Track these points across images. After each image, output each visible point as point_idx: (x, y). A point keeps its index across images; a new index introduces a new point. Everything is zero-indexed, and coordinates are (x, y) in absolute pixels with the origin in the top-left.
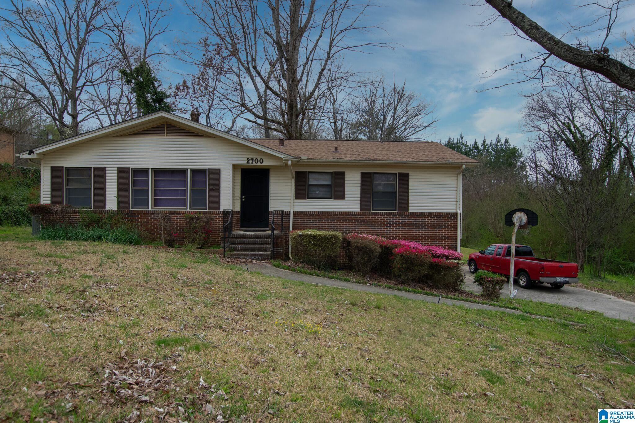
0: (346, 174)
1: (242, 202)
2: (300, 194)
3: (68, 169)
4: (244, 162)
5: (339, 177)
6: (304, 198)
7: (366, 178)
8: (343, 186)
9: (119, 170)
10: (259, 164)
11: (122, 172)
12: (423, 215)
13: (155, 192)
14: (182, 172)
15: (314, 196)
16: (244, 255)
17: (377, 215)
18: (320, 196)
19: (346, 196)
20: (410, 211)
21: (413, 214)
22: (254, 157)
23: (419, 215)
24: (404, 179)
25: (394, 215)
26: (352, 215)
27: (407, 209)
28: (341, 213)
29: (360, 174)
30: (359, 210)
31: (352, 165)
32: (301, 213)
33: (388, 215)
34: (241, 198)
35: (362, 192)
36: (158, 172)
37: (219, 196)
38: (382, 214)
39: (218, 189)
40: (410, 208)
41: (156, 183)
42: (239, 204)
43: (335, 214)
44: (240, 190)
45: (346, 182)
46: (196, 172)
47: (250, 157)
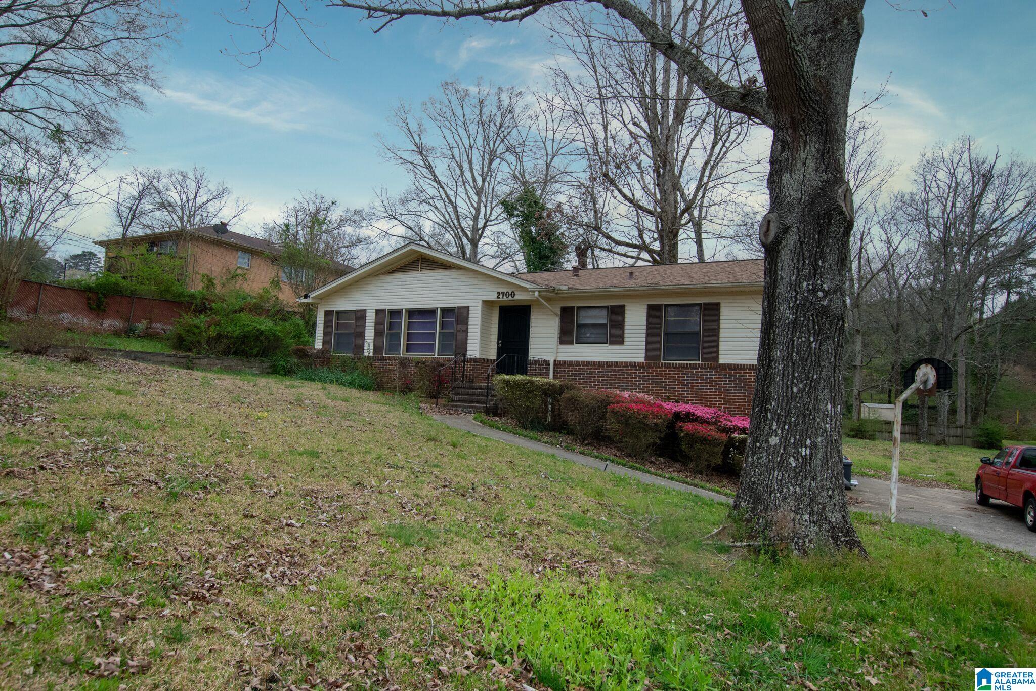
0: (626, 308)
1: (498, 348)
2: (565, 338)
3: (338, 313)
4: (494, 297)
5: (617, 313)
6: (571, 343)
7: (654, 312)
8: (622, 325)
9: (377, 311)
10: (510, 298)
11: (379, 313)
12: (740, 369)
13: (409, 336)
14: (431, 312)
15: (585, 340)
16: (456, 406)
17: (667, 367)
18: (591, 340)
19: (626, 340)
20: (721, 362)
21: (724, 367)
22: (505, 290)
23: (735, 369)
24: (712, 312)
25: (694, 367)
26: (632, 367)
27: (717, 359)
28: (616, 364)
29: (646, 307)
30: (643, 360)
31: (635, 295)
32: (565, 363)
33: (684, 368)
34: (498, 344)
35: (647, 333)
36: (412, 313)
37: (467, 340)
38: (675, 367)
39: (466, 331)
40: (720, 357)
41: (410, 325)
42: (496, 350)
43: (609, 364)
44: (496, 333)
45: (626, 319)
46: (446, 312)
47: (501, 290)
